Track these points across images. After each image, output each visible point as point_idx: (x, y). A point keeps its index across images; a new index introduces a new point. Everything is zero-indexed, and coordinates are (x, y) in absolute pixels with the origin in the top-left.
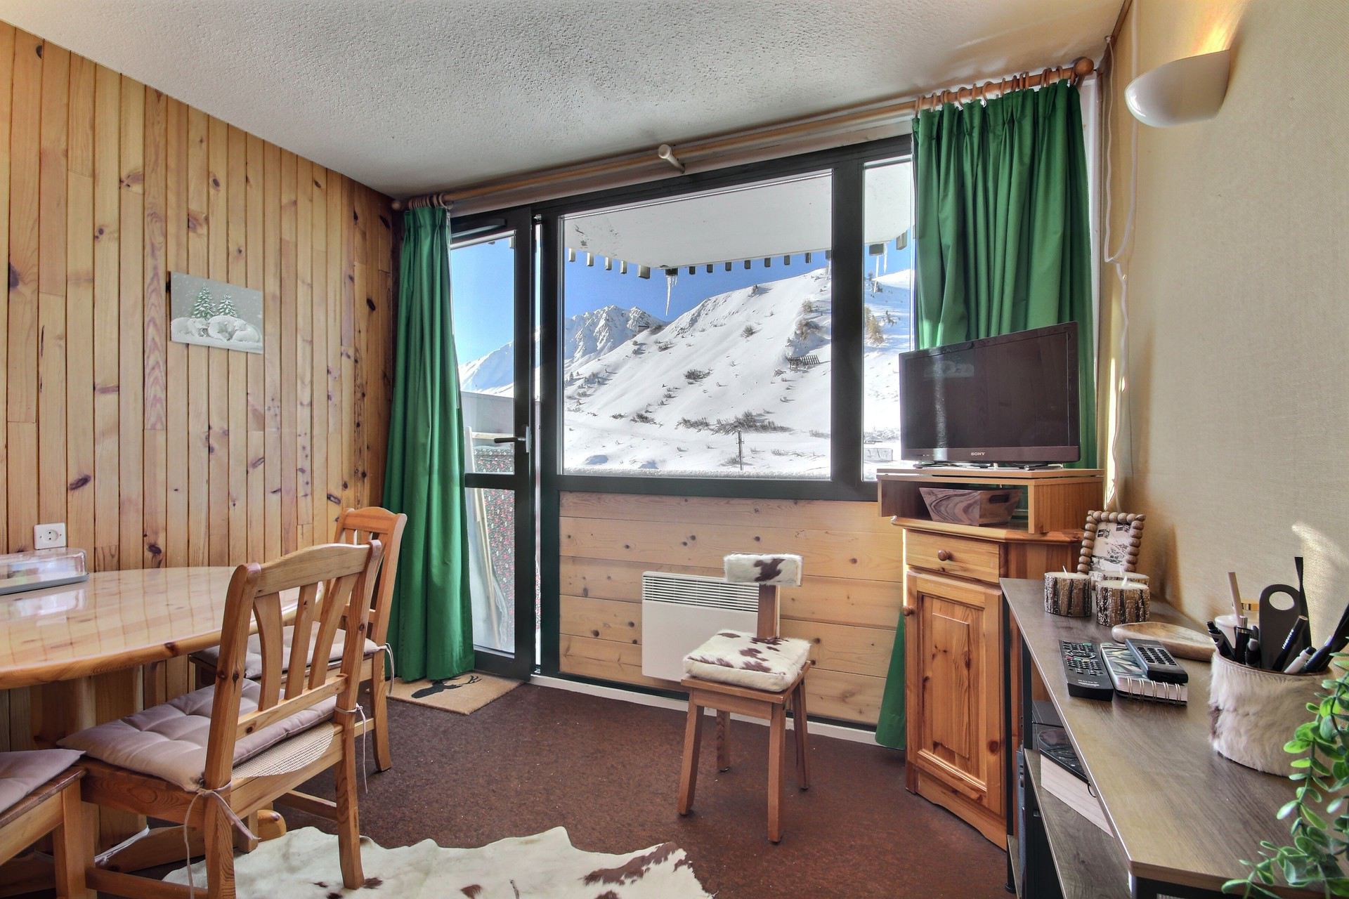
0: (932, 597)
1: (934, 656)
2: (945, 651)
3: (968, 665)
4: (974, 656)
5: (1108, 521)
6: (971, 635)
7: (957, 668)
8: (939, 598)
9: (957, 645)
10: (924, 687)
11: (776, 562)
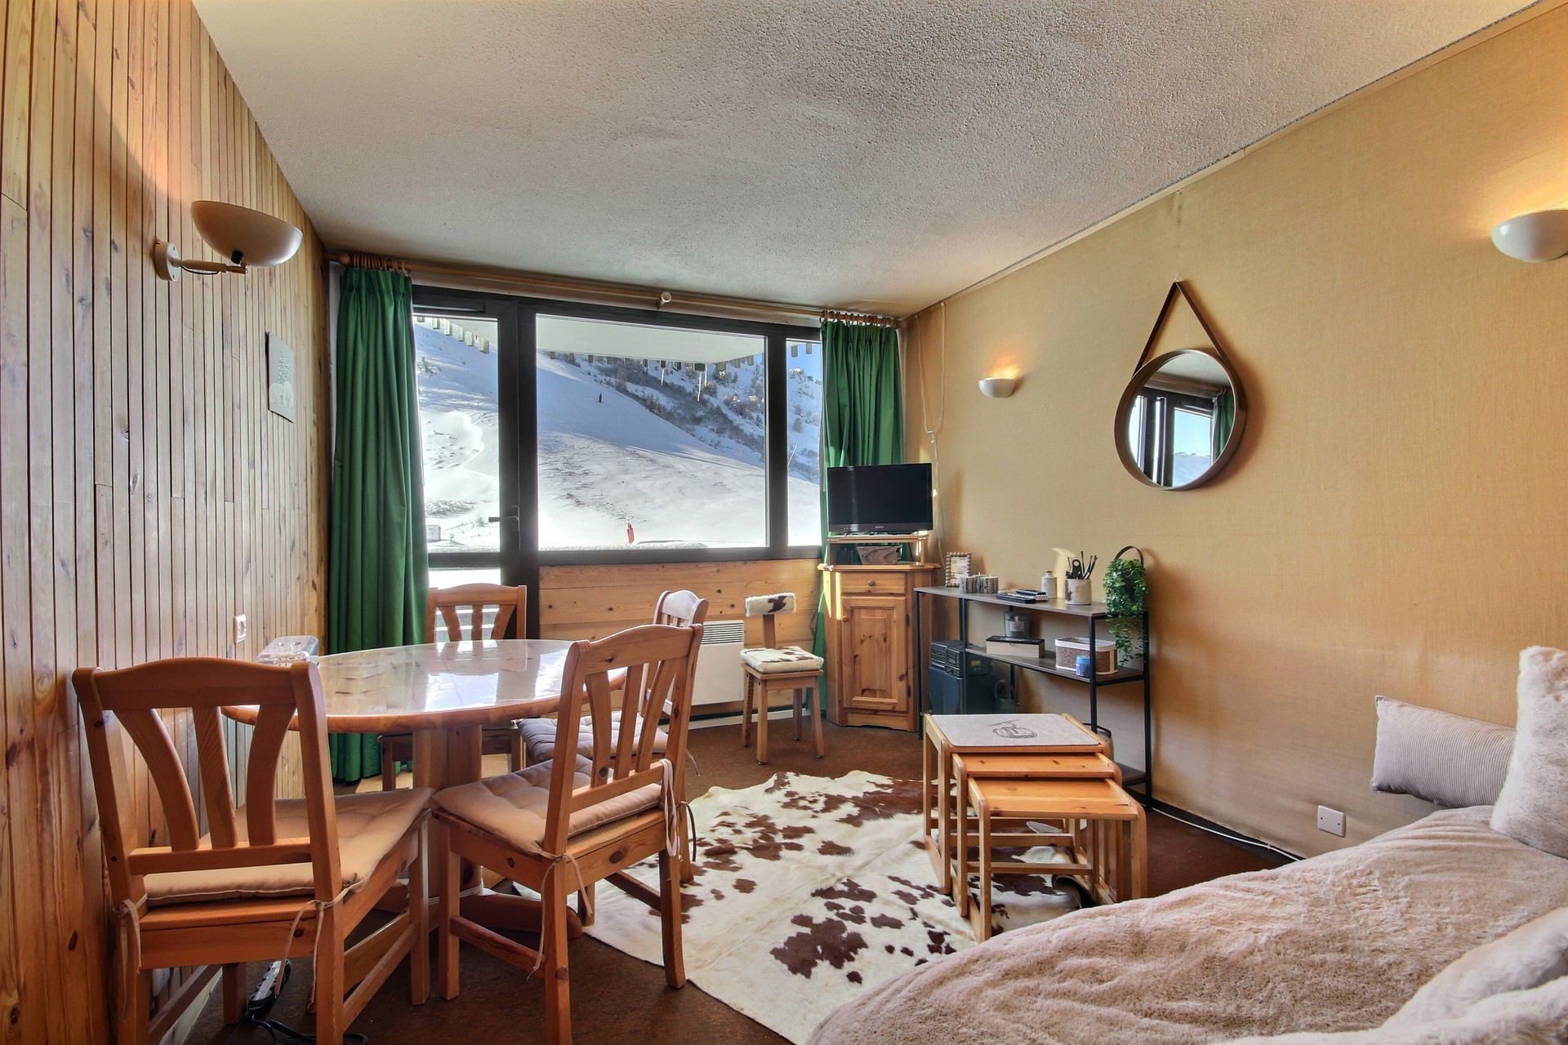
0: (860, 608)
1: (862, 642)
2: (870, 637)
3: (885, 640)
4: (888, 636)
5: (956, 556)
6: (887, 623)
7: (878, 644)
8: (865, 608)
9: (878, 631)
10: (855, 661)
11: (782, 598)
